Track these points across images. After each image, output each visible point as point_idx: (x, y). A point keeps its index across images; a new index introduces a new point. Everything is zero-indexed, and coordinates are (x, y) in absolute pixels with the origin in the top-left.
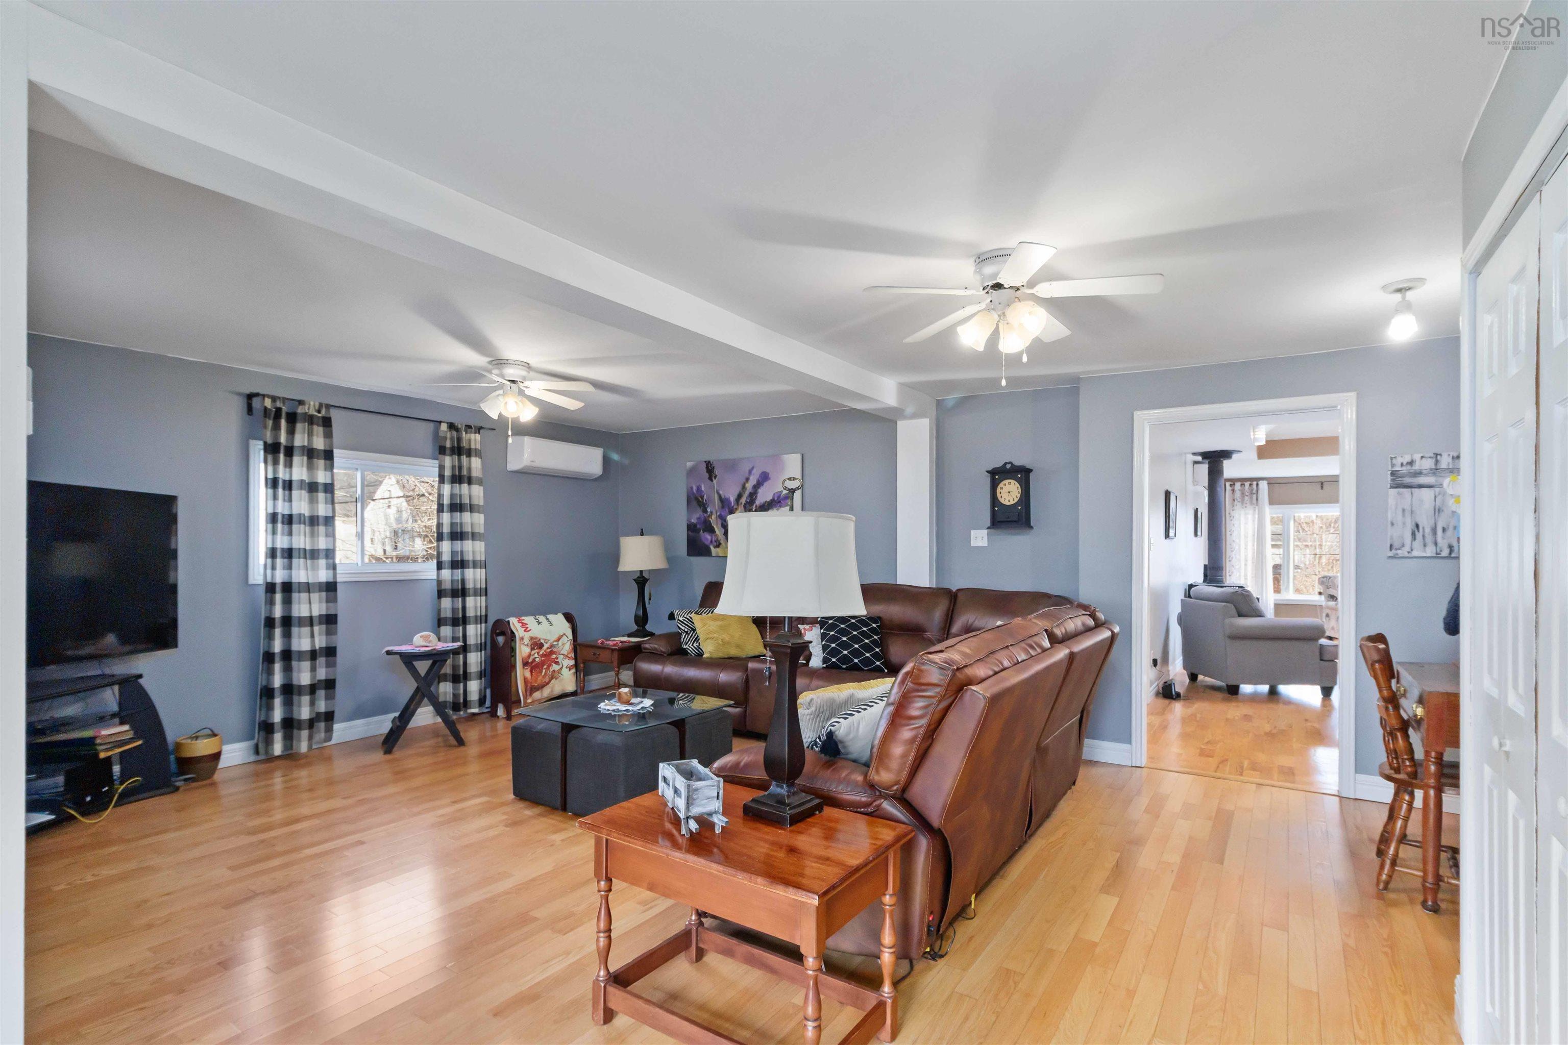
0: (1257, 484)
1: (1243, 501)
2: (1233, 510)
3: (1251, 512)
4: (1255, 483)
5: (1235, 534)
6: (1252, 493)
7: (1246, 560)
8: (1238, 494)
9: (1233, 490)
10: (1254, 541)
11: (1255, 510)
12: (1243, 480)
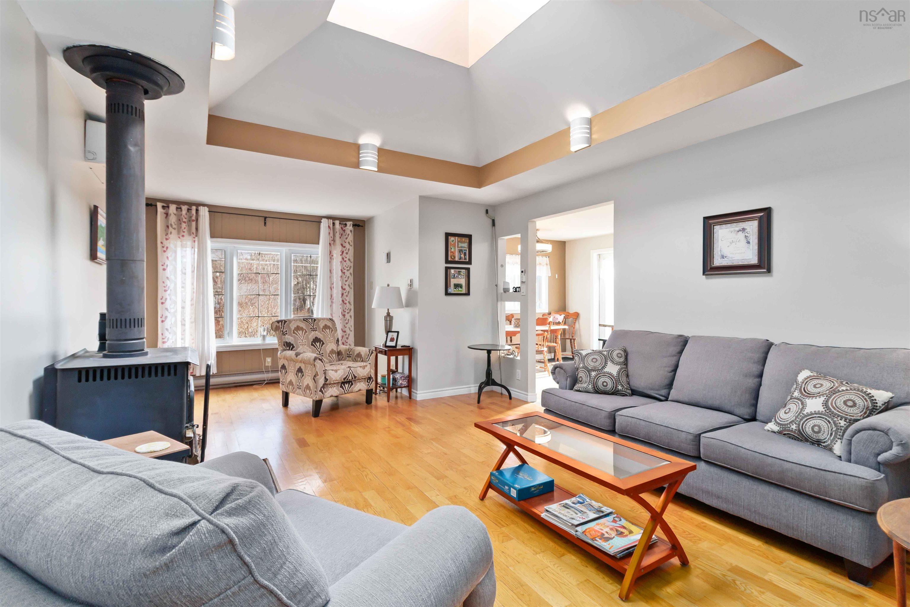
0: (197, 210)
1: (179, 229)
2: (167, 239)
3: (189, 243)
4: (194, 208)
5: (169, 269)
6: (190, 220)
7: (184, 302)
8: (173, 219)
9: (167, 214)
10: (193, 277)
11: (194, 241)
12: (179, 203)
